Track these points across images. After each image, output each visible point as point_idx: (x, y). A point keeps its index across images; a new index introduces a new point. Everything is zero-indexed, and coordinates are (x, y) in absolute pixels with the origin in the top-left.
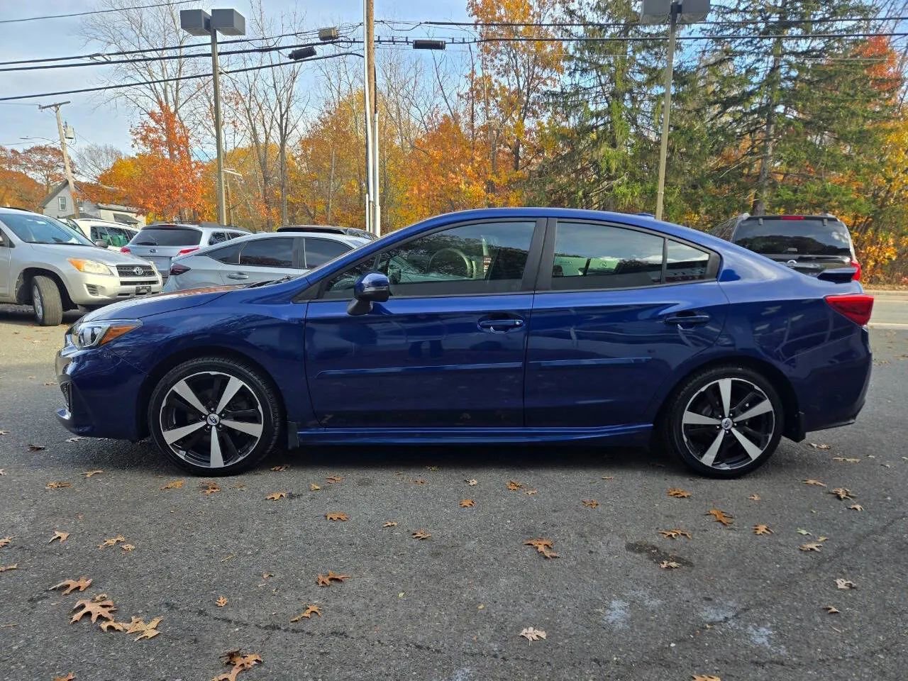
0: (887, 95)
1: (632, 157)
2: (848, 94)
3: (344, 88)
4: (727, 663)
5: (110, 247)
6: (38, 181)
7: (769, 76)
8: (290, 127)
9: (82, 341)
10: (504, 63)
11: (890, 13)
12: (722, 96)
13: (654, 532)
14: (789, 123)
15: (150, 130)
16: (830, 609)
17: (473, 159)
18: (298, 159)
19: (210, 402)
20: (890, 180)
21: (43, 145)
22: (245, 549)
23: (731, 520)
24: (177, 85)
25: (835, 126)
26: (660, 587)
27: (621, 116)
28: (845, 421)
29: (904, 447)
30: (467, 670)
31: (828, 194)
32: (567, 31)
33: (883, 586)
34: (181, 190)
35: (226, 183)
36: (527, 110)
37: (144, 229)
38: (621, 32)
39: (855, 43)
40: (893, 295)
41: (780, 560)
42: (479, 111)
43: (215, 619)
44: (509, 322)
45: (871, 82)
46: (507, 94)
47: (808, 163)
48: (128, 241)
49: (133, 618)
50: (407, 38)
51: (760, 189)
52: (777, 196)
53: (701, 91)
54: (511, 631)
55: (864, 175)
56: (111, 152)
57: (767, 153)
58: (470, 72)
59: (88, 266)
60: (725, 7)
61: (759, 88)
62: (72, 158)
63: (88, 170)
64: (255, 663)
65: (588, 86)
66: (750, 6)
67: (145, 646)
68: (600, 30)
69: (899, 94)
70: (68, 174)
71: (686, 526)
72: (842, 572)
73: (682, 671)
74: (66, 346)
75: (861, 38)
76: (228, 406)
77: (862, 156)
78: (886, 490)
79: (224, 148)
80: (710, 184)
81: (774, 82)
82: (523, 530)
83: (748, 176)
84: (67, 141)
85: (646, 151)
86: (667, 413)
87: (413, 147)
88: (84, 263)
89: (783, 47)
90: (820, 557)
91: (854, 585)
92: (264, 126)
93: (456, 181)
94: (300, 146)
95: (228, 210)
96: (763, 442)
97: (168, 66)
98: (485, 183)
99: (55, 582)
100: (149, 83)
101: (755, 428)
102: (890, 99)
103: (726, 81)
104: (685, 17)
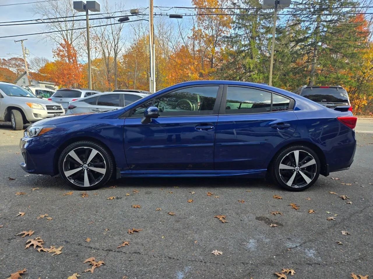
0: (363, 39)
1: (259, 63)
2: (347, 38)
3: (141, 34)
4: (296, 264)
5: (43, 98)
6: (14, 72)
7: (315, 30)
8: (118, 50)
9: (31, 135)
10: (207, 24)
11: (364, 5)
12: (296, 38)
13: (267, 212)
14: (324, 49)
15: (60, 51)
16: (339, 243)
17: (194, 63)
18: (122, 63)
19: (84, 160)
20: (364, 73)
21: (16, 56)
22: (98, 219)
23: (299, 208)
24: (72, 32)
25: (342, 51)
26: (270, 234)
27: (255, 46)
28: (345, 168)
29: (369, 179)
30: (190, 267)
31: (339, 79)
32: (232, 11)
33: (361, 233)
34: (73, 76)
35: (92, 73)
36: (216, 44)
37: (58, 91)
38: (254, 12)
39: (350, 17)
40: (366, 119)
41: (319, 223)
42: (197, 44)
43: (86, 247)
44: (208, 127)
45: (356, 33)
46: (208, 37)
47: (331, 66)
48: (51, 96)
49: (51, 247)
50: (167, 13)
51: (311, 76)
52: (318, 79)
53: (288, 36)
54: (208, 251)
55: (354, 70)
56: (45, 60)
57: (314, 62)
58: (193, 28)
59: (34, 105)
60: (297, 2)
61: (311, 35)
62: (28, 63)
63: (35, 68)
64: (102, 264)
65: (241, 34)
66: (307, 2)
67: (56, 258)
68: (246, 11)
69: (368, 38)
70: (26, 69)
71: (280, 210)
72: (344, 228)
73: (278, 267)
74: (24, 137)
75: (352, 15)
76: (91, 161)
77: (353, 63)
78: (362, 196)
79: (91, 59)
80: (291, 74)
81: (317, 33)
82: (213, 212)
83: (306, 71)
84: (26, 55)
85: (265, 60)
86: (273, 165)
87: (169, 58)
88: (33, 104)
89: (321, 18)
90: (335, 222)
91: (349, 233)
92: (108, 50)
93: (187, 72)
94: (123, 58)
95: (93, 84)
96: (312, 176)
97: (68, 25)
98: (199, 73)
99: (19, 232)
100: (60, 31)
101: (309, 171)
102: (364, 40)
103: (298, 32)
104: (281, 5)
